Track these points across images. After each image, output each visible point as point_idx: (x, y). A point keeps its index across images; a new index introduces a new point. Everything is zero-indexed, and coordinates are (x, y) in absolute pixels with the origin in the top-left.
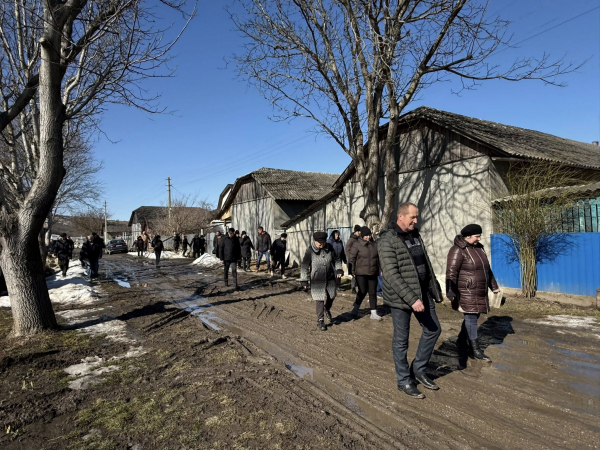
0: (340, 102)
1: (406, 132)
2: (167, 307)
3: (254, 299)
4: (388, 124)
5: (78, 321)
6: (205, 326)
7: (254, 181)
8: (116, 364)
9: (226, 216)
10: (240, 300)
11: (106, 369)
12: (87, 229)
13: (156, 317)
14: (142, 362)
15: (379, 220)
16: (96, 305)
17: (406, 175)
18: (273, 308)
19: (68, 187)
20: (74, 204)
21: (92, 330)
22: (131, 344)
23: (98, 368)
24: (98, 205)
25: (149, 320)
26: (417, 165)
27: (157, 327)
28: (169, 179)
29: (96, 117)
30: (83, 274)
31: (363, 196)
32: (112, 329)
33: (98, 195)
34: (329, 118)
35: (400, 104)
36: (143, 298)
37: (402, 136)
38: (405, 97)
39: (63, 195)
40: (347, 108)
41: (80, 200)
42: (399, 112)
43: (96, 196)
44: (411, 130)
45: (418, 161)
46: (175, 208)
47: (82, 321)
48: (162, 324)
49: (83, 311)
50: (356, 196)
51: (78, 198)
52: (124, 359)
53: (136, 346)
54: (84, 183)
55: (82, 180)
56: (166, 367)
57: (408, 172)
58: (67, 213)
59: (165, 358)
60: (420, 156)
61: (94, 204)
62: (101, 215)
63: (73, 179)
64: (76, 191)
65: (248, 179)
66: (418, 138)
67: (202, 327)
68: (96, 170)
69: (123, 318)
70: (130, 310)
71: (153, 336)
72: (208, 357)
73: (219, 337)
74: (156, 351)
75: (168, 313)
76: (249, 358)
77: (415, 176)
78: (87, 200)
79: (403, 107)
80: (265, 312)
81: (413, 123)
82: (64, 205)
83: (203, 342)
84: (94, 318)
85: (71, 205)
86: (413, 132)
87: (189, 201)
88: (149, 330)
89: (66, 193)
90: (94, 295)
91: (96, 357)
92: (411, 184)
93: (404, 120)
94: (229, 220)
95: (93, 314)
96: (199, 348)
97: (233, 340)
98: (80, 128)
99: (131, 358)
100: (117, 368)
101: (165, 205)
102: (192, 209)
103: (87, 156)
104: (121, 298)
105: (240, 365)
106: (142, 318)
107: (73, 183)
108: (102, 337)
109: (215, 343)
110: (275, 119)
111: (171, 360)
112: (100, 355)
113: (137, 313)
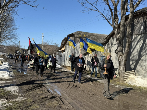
0: (110, 5)
1: (137, 18)
2: (35, 82)
3: (69, 82)
4: (129, 15)
5: (2, 85)
6: (48, 91)
7: (74, 36)
8: (12, 103)
9: (63, 49)
10: (64, 82)
11: (8, 104)
12: (12, 51)
13: (31, 86)
14: (21, 103)
15: (123, 54)
16: (10, 80)
17: (135, 36)
18: (76, 86)
19: (6, 35)
20: (8, 41)
21: (6, 89)
22: (19, 96)
23: (5, 104)
24: (17, 42)
25: (27, 87)
26: (140, 32)
27: (30, 90)
28: (43, 34)
29: (16, 9)
30: (8, 68)
31: (117, 44)
32: (13, 89)
33: (17, 38)
34: (105, 12)
35: (135, 6)
36: (27, 78)
37: (135, 19)
38: (137, 3)
39: (4, 38)
40: (112, 7)
41: (10, 40)
42: (134, 10)
43: (16, 39)
44: (139, 17)
45: (141, 30)
46: (44, 45)
47: (3, 85)
48: (32, 89)
49: (5, 82)
50: (113, 44)
51: (9, 39)
52: (15, 101)
53: (20, 96)
54: (12, 34)
55: (11, 32)
56: (30, 106)
57: (136, 35)
58: (5, 45)
59: (30, 103)
60: (142, 28)
61: (15, 42)
62: (18, 46)
63: (8, 32)
64: (9, 37)
65: (72, 35)
66: (142, 21)
67: (47, 91)
68: (16, 29)
69: (18, 85)
70: (22, 82)
71: (28, 93)
72: (46, 103)
73: (52, 96)
74: (27, 99)
75: (35, 85)
76: (62, 106)
77: (139, 37)
78: (12, 40)
79: (136, 8)
80: (73, 88)
81: (140, 15)
82: (4, 41)
83: (46, 97)
84: (8, 84)
85: (7, 41)
86: (140, 18)
87: (50, 43)
88: (27, 91)
89: (5, 37)
90: (10, 76)
91: (5, 99)
92: (137, 40)
93: (136, 13)
94: (64, 51)
95: (8, 83)
96: (44, 100)
97: (57, 98)
98: (10, 12)
99: (18, 101)
100: (11, 104)
101: (41, 44)
102: (51, 46)
103: (13, 23)
104: (19, 78)
105: (58, 108)
106: (25, 86)
107: (8, 33)
108: (9, 92)
109: (50, 98)
110: (83, 12)
111: (32, 103)
112: (7, 99)
113: (24, 84)
